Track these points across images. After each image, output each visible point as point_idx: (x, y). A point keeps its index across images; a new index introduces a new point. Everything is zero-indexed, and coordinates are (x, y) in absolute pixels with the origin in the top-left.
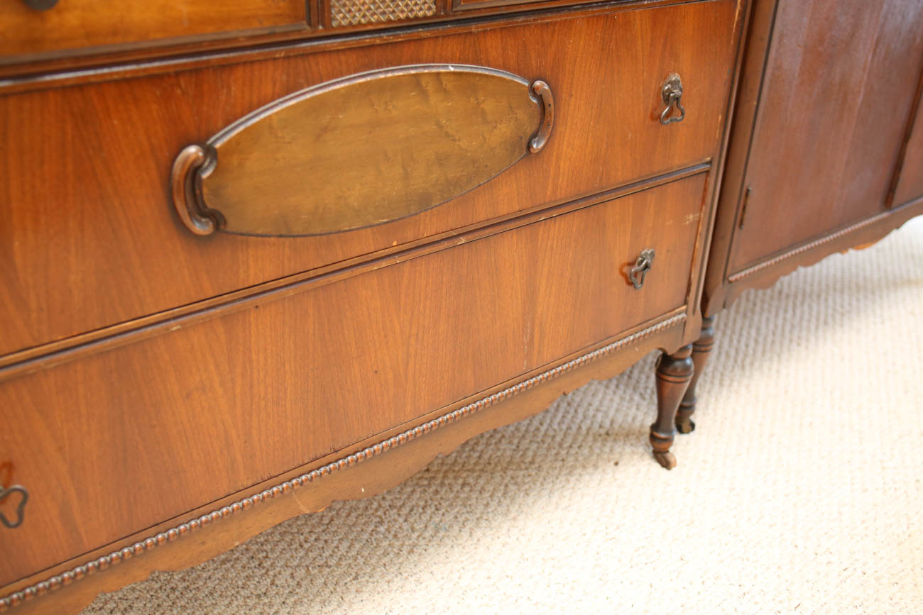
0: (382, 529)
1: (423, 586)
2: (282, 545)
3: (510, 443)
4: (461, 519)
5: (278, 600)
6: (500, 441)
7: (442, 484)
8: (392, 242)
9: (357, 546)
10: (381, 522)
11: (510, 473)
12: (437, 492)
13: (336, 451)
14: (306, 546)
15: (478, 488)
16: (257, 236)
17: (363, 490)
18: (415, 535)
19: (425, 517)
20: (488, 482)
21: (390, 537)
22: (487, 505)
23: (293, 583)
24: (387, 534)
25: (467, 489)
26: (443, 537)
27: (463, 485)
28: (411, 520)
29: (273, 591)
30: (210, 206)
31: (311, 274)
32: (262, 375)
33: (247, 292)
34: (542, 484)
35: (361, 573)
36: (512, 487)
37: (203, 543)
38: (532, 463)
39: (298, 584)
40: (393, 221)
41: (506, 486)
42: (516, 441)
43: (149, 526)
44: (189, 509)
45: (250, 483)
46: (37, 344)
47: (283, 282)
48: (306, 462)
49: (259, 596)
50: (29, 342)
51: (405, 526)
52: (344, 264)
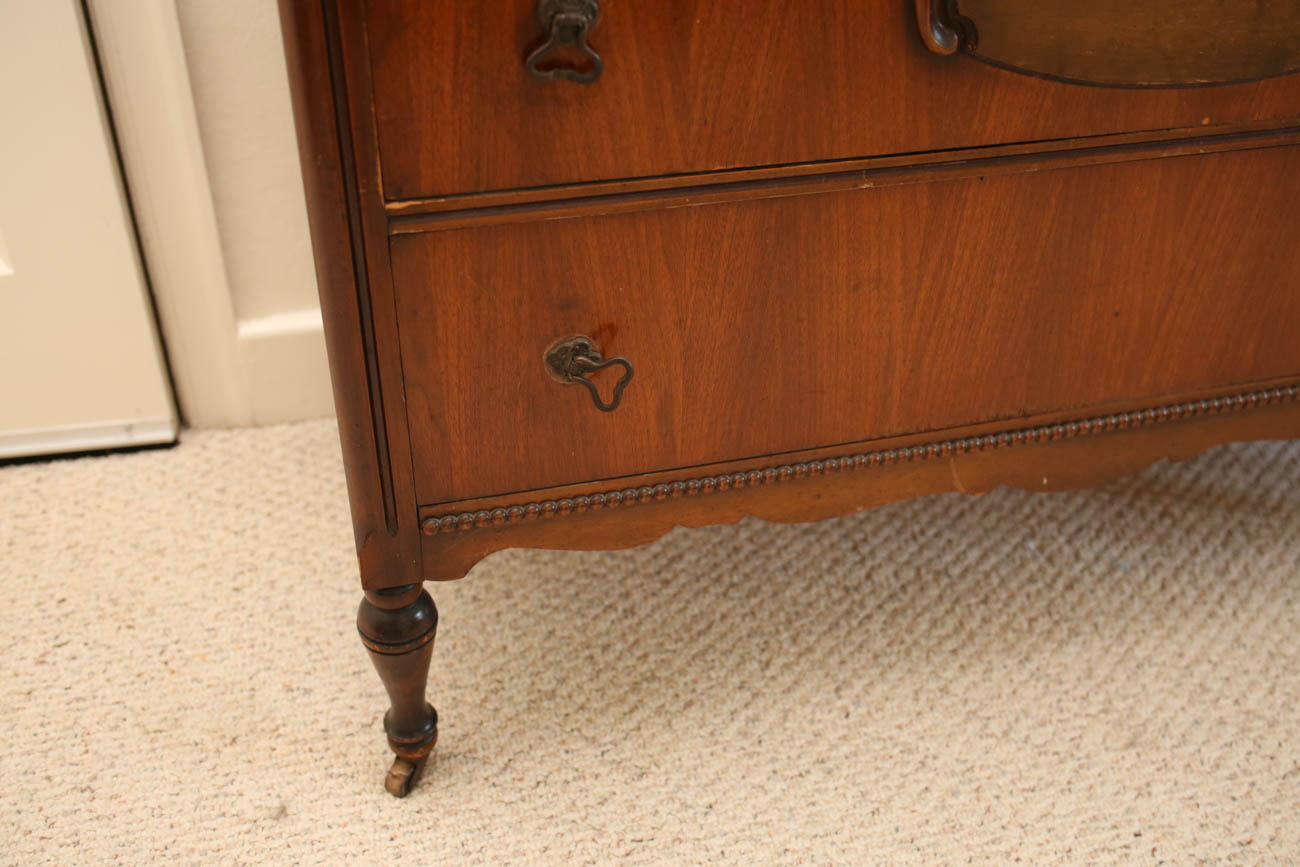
0: (1032, 545)
1: (1080, 639)
2: (887, 531)
3: (1247, 471)
4: (1152, 562)
5: (872, 602)
6: (1231, 465)
7: (1131, 505)
8: (1203, 118)
9: (993, 560)
10: (1033, 535)
11: (1238, 515)
12: (1120, 515)
13: (1026, 415)
14: (922, 540)
15: (1185, 524)
16: (1015, 70)
17: (1045, 481)
18: (1079, 567)
19: (1098, 546)
20: (1202, 519)
21: (1042, 559)
22: (1195, 552)
23: (896, 585)
24: (1038, 554)
25: (1168, 521)
26: (1120, 580)
27: (1163, 515)
28: (1078, 544)
29: (867, 588)
30: (963, 12)
31: (1071, 145)
32: (960, 280)
33: (976, 154)
34: (1287, 544)
35: (993, 597)
36: (1239, 538)
37: (818, 496)
38: (1277, 508)
39: (904, 588)
40: (1217, 84)
41: (1230, 533)
42: (1256, 471)
43: (759, 454)
44: (813, 446)
45: (900, 430)
46: (689, 171)
47: (1027, 149)
48: (982, 420)
49: (847, 589)
50: (680, 166)
51: (1067, 551)
52: (1122, 140)
